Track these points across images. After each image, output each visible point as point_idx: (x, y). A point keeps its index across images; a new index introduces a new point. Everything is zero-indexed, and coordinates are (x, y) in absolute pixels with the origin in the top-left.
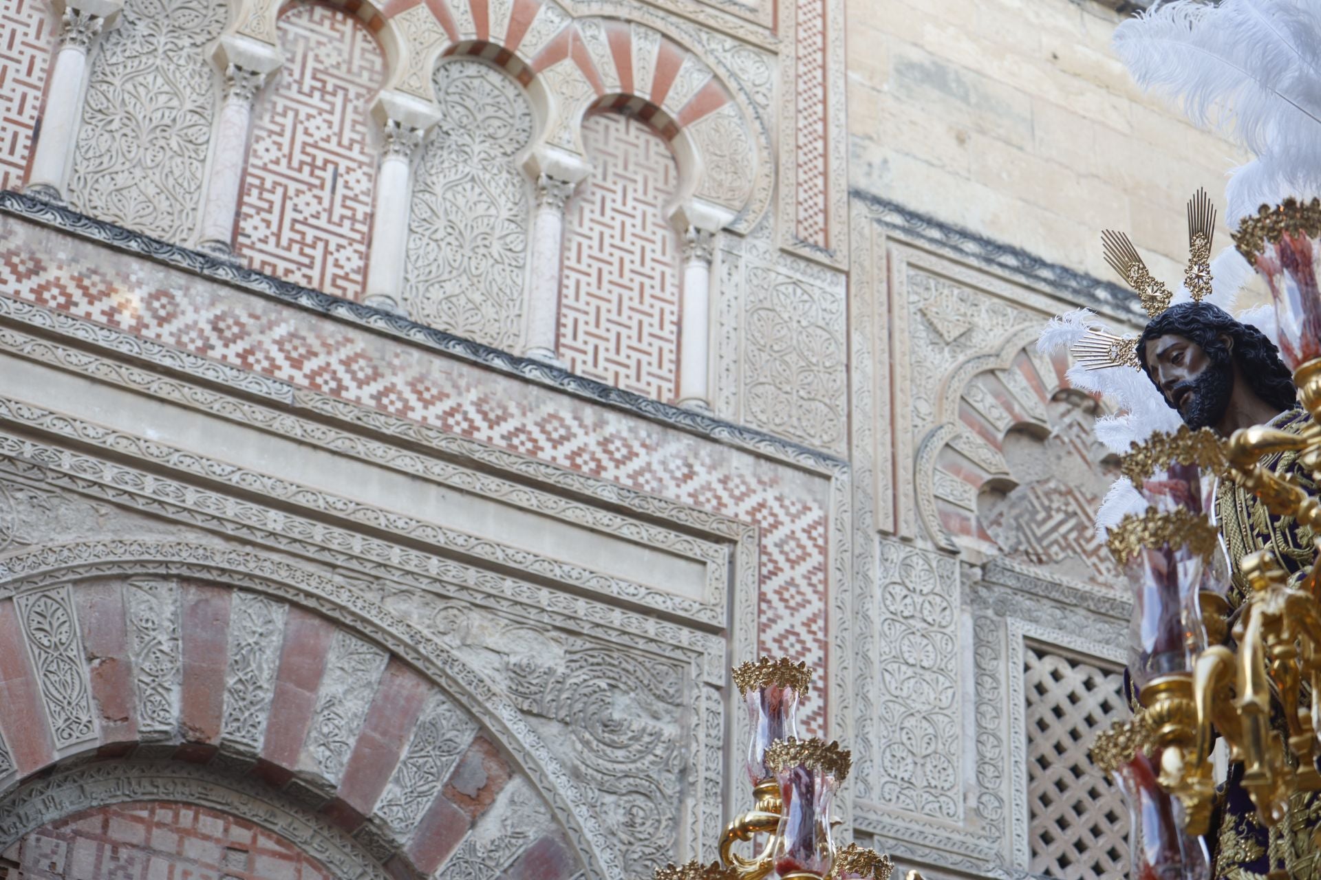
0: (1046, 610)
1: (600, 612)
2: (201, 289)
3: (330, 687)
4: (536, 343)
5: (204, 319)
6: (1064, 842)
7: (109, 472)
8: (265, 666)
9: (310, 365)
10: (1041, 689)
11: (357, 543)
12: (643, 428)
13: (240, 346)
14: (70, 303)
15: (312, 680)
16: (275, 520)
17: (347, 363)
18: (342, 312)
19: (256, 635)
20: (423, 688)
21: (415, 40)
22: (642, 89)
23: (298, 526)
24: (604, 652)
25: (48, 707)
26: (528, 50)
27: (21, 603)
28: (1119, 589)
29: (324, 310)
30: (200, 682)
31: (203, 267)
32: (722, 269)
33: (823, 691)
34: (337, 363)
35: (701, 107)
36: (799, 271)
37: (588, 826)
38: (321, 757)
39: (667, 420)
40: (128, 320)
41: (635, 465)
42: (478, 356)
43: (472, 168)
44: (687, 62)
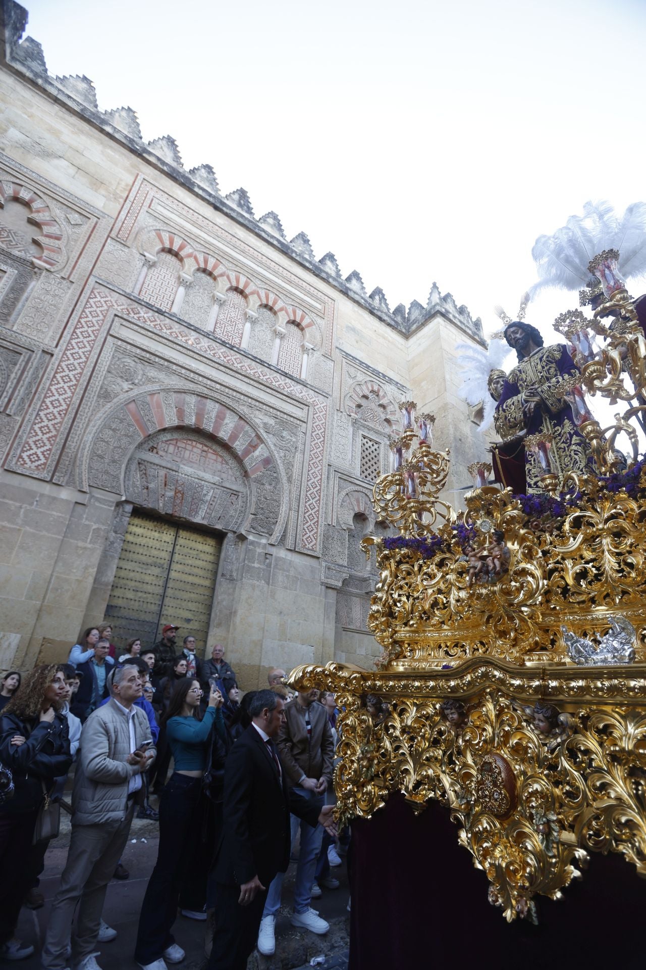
0: (366, 430)
1: (282, 415)
2: (206, 339)
3: (226, 421)
4: (273, 362)
5: (206, 345)
6: (366, 473)
7: (183, 371)
8: (213, 415)
9: (228, 358)
10: (364, 444)
11: (235, 394)
12: (293, 382)
13: (213, 352)
14: (178, 336)
15: (223, 419)
16: (218, 386)
17: (235, 359)
18: (235, 349)
19: (212, 408)
20: (246, 424)
21: (254, 301)
22: (298, 320)
23: (223, 388)
24: (282, 423)
25: (166, 416)
26: (276, 308)
27: (162, 394)
28: (380, 428)
29: (232, 348)
30: (200, 415)
31: (207, 335)
32: (310, 356)
33: (324, 437)
34: (233, 359)
35: (309, 325)
36: (325, 359)
37: (277, 455)
38: (223, 434)
39: (298, 381)
40: (190, 342)
41: (291, 389)
42: (262, 363)
43: (264, 328)
44: (307, 317)
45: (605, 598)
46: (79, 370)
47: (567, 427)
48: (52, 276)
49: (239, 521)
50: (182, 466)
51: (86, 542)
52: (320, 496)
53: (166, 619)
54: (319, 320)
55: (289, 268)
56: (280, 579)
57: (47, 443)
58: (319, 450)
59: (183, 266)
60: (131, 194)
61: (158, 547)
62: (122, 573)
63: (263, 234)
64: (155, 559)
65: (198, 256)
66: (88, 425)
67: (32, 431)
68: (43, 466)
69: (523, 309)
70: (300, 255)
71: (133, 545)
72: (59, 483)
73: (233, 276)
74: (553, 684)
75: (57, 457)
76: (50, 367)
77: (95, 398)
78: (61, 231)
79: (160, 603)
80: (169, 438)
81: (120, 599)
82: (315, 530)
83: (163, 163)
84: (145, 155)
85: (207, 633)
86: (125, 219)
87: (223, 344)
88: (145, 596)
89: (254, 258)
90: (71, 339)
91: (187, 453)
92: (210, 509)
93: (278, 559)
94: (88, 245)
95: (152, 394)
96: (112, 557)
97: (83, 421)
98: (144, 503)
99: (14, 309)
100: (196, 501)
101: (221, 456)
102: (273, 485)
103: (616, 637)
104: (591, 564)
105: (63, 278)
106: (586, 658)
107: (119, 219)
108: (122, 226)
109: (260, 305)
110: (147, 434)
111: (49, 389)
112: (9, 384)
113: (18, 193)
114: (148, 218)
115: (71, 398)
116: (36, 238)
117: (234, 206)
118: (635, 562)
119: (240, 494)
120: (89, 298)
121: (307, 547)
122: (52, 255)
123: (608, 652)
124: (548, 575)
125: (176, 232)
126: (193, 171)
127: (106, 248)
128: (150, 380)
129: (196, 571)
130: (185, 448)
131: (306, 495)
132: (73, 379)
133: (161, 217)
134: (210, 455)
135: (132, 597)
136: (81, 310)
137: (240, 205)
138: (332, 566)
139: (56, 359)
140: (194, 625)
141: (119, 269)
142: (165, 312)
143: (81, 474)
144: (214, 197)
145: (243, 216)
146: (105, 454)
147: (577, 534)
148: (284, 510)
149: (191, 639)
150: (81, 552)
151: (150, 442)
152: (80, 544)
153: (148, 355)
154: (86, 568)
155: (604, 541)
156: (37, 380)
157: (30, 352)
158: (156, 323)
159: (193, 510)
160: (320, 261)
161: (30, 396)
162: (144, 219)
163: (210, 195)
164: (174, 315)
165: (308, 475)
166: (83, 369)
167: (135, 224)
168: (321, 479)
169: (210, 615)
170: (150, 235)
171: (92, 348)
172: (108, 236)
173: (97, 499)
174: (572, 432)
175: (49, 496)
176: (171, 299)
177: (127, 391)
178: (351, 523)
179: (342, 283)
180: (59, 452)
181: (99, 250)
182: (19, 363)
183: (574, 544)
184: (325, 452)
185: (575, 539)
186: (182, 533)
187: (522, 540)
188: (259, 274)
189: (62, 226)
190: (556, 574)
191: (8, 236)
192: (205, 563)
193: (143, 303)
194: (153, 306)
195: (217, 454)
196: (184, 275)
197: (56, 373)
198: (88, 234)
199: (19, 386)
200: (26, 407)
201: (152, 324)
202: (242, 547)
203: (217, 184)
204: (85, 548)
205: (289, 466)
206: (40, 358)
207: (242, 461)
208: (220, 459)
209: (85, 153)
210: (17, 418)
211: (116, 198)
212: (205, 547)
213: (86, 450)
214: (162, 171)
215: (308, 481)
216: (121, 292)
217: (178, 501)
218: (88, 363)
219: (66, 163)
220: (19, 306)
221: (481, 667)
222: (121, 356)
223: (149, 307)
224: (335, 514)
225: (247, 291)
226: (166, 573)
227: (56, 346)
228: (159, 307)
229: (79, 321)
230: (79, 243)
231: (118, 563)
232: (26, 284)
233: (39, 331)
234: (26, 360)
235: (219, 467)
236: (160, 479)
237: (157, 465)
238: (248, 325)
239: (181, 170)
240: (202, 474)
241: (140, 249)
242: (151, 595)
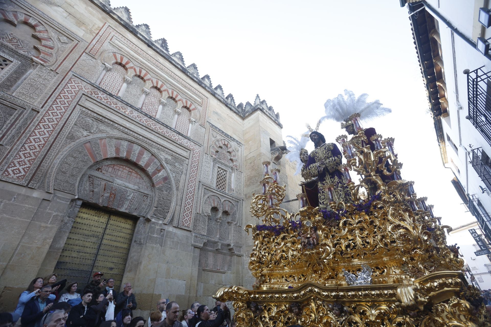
0: (220, 164)
1: (176, 154)
2: (136, 112)
3: (144, 156)
4: (173, 127)
5: (136, 115)
6: (219, 186)
7: (121, 128)
8: (137, 152)
9: (148, 123)
10: (219, 171)
11: (150, 142)
12: (183, 138)
13: (140, 119)
14: (120, 109)
15: (142, 155)
16: (141, 137)
17: (152, 124)
18: (152, 118)
19: (137, 149)
20: (155, 158)
21: (165, 95)
22: (188, 106)
23: (144, 138)
24: (175, 158)
25: (108, 151)
26: (177, 99)
27: (107, 139)
28: (227, 164)
29: (150, 117)
30: (129, 152)
31: (137, 110)
32: (193, 125)
33: (198, 167)
34: (151, 123)
35: (194, 109)
36: (201, 127)
37: (171, 176)
38: (142, 163)
39: (186, 137)
40: (127, 113)
41: (182, 141)
42: (167, 126)
43: (169, 109)
44: (193, 105)
45: (357, 256)
46: (56, 122)
47: (336, 179)
48: (45, 68)
49: (147, 211)
50: (116, 179)
51: (47, 223)
52: (193, 198)
53: (97, 269)
54: (199, 107)
55: (185, 80)
56: (169, 243)
57: (28, 163)
58: (195, 173)
59: (127, 73)
60: (100, 32)
61: (96, 225)
62: (71, 242)
63: (173, 62)
64: (93, 233)
65: (136, 69)
66: (57, 154)
67: (18, 156)
68: (22, 177)
69: (318, 126)
70: (192, 74)
71: (81, 225)
72: (33, 187)
73: (155, 81)
74: (342, 294)
75: (34, 172)
76: (36, 119)
77: (64, 139)
78: (54, 45)
79: (94, 259)
80: (109, 164)
81: (68, 258)
82: (190, 216)
83: (121, 20)
84: (111, 14)
85: (122, 276)
86: (95, 44)
87: (146, 115)
88: (85, 255)
89: (167, 73)
90: (53, 104)
91: (120, 172)
92: (131, 204)
93: (168, 232)
94: (70, 55)
95: (101, 139)
96: (65, 232)
97: (55, 151)
98: (90, 200)
99: (15, 83)
100: (122, 199)
101: (139, 175)
102: (168, 192)
103: (365, 273)
104: (351, 241)
105: (51, 70)
106: (353, 282)
107: (92, 44)
108: (93, 47)
109: (169, 97)
110: (96, 161)
111: (33, 131)
112: (5, 126)
113: (28, 20)
114: (109, 46)
115: (49, 137)
116: (36, 46)
117: (159, 47)
118: (369, 241)
119: (149, 196)
120: (68, 83)
121: (185, 225)
122: (46, 56)
123: (362, 279)
124: (335, 246)
125: (125, 55)
126: (138, 26)
127: (81, 57)
128: (101, 131)
129: (119, 239)
130: (119, 170)
131: (186, 197)
132: (51, 127)
133: (117, 46)
134: (133, 174)
135: (76, 256)
136: (61, 89)
137: (162, 46)
138: (198, 236)
139: (41, 115)
140: (115, 272)
141: (89, 69)
142: (114, 95)
143: (49, 182)
144: (148, 40)
145: (163, 52)
146: (67, 171)
147: (345, 228)
148: (173, 205)
149: (111, 280)
150: (43, 229)
151: (97, 165)
152: (43, 224)
153: (101, 118)
154: (45, 239)
155: (357, 232)
156: (26, 125)
157: (23, 109)
158: (108, 101)
159: (121, 204)
160: (202, 78)
161: (19, 135)
162: (106, 46)
163: (146, 39)
164: (119, 98)
165: (188, 186)
166: (58, 122)
167: (101, 48)
168: (194, 189)
169: (125, 265)
170: (110, 54)
171: (66, 110)
172: (84, 52)
173: (59, 198)
174: (338, 181)
175: (24, 195)
176: (118, 89)
177: (86, 136)
178: (210, 212)
179: (212, 90)
180: (35, 169)
181: (77, 58)
182: (14, 114)
183: (344, 232)
184: (198, 175)
185: (344, 231)
186: (113, 217)
187: (323, 230)
188: (169, 81)
189: (55, 42)
190: (338, 246)
191: (17, 42)
192: (125, 234)
193: (101, 89)
194: (107, 91)
195: (137, 173)
196: (127, 77)
197: (40, 122)
198: (71, 49)
199: (12, 128)
200: (15, 141)
201: (105, 101)
202: (148, 225)
203: (151, 34)
204: (46, 227)
205: (178, 182)
206: (30, 113)
207: (152, 178)
208: (139, 176)
209: (75, 7)
210: (8, 147)
211: (91, 32)
212: (126, 225)
213: (55, 169)
214: (120, 24)
215: (187, 190)
216: (88, 82)
217: (112, 199)
218: (62, 119)
219: (62, 9)
220: (19, 82)
221: (309, 287)
222: (84, 117)
223: (104, 91)
224: (201, 207)
225: (162, 89)
226: (100, 241)
227: (42, 107)
228: (110, 92)
229: (59, 95)
230: (64, 53)
231: (68, 236)
232: (26, 71)
233: (31, 97)
234: (19, 113)
235: (138, 181)
236: (101, 186)
237: (101, 178)
238: (161, 107)
239: (131, 25)
240: (127, 184)
241: (102, 61)
242: (88, 254)
